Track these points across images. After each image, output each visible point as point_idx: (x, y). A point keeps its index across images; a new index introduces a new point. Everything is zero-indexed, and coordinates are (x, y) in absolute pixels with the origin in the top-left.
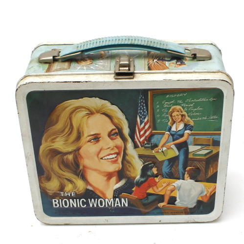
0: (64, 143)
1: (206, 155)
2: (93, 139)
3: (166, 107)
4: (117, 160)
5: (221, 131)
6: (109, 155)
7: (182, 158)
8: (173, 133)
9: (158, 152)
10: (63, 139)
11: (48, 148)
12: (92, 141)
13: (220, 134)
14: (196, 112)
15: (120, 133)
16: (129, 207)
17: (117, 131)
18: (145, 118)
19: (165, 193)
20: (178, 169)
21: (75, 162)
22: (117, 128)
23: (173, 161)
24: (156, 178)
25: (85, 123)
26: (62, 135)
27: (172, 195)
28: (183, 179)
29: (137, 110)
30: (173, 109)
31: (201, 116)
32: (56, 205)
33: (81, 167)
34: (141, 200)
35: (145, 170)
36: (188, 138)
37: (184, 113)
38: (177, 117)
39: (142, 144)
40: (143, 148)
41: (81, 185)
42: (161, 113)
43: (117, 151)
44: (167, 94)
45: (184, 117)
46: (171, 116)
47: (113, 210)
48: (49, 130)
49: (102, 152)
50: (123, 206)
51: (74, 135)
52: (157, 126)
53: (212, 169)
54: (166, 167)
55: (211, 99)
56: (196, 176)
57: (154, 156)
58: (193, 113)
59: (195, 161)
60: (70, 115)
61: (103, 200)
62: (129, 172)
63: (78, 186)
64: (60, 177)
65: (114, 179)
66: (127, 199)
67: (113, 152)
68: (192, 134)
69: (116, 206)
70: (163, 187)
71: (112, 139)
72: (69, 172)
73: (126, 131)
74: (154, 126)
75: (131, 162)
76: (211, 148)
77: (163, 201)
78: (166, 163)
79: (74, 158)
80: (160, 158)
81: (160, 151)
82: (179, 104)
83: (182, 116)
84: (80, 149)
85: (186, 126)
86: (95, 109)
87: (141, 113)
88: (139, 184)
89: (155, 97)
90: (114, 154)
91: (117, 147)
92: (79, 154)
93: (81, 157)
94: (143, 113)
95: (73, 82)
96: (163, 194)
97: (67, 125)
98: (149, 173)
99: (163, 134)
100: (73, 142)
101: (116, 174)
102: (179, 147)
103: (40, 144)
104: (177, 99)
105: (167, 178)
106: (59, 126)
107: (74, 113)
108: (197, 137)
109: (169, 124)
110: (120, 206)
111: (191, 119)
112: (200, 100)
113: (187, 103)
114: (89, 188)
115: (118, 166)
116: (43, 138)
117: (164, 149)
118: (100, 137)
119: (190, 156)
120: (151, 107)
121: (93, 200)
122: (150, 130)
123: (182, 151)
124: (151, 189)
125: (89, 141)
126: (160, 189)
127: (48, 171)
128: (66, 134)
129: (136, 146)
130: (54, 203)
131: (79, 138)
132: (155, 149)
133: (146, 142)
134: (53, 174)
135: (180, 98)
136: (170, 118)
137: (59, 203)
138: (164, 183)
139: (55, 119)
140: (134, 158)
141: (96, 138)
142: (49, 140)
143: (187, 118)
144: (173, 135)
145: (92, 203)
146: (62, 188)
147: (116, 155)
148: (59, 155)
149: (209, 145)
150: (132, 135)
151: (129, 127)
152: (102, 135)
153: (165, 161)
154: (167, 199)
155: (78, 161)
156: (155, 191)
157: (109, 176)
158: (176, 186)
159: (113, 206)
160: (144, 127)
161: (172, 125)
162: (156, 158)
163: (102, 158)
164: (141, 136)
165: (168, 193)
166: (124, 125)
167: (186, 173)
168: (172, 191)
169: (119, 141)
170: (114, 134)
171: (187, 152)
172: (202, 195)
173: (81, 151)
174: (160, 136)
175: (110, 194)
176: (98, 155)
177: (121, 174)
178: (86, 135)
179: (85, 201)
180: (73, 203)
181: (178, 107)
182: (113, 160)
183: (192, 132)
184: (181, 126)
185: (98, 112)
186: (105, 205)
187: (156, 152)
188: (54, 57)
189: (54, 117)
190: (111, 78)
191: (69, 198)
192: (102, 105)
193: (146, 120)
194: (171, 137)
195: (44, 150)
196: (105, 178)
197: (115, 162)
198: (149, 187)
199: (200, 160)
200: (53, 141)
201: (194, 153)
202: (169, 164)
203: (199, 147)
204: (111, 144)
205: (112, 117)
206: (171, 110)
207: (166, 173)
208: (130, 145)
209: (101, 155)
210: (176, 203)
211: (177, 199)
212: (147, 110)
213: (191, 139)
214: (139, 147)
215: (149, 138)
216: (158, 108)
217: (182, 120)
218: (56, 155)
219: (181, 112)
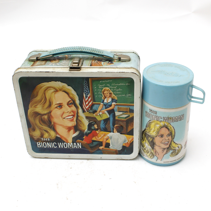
0: (41, 108)
1: (126, 118)
2: (58, 106)
3: (100, 88)
4: (73, 119)
5: (134, 103)
6: (68, 116)
7: (111, 119)
8: (105, 104)
9: (97, 115)
10: (41, 106)
11: (33, 111)
12: (58, 107)
13: (133, 106)
14: (118, 91)
15: (74, 103)
16: (82, 148)
17: (72, 102)
18: (88, 94)
19: (103, 140)
20: (110, 126)
21: (48, 120)
22: (72, 100)
23: (106, 121)
24: (97, 131)
25: (53, 96)
26: (41, 103)
27: (107, 142)
28: (113, 132)
29: (84, 90)
30: (105, 89)
31: (122, 94)
33: (52, 123)
34: (89, 144)
35: (90, 126)
36: (114, 107)
37: (111, 92)
38: (107, 94)
39: (88, 110)
40: (88, 112)
41: (53, 134)
42: (97, 92)
43: (73, 114)
44: (100, 80)
46: (104, 93)
47: (73, 150)
48: (32, 100)
49: (64, 114)
50: (78, 148)
51: (47, 104)
52: (96, 99)
53: (130, 126)
54: (102, 124)
55: (127, 84)
56: (121, 130)
57: (95, 117)
58: (117, 92)
59: (120, 121)
60: (44, 91)
61: (66, 144)
62: (81, 126)
63: (52, 135)
64: (40, 129)
65: (72, 131)
66: (80, 143)
67: (70, 115)
68: (117, 105)
69: (74, 147)
70: (101, 137)
71: (70, 107)
72: (45, 126)
73: (78, 102)
74: (94, 99)
75: (82, 121)
76: (129, 113)
77: (102, 146)
78: (102, 122)
79: (48, 118)
80: (99, 119)
81: (98, 114)
82: (108, 87)
83: (110, 93)
84: (51, 112)
85: (113, 100)
86: (58, 88)
88: (87, 134)
89: (93, 82)
91: (73, 111)
92: (51, 115)
93: (52, 117)
94: (87, 91)
95: (45, 72)
96: (102, 141)
97: (43, 98)
98: (93, 128)
99: (100, 104)
100: (47, 108)
101: (73, 128)
102: (110, 112)
103: (28, 109)
104: (106, 83)
105: (103, 131)
106: (38, 98)
107: (47, 91)
108: (120, 107)
109: (103, 98)
110: (77, 148)
111: (116, 96)
112: (120, 84)
113: (112, 86)
114: (58, 136)
115: (74, 123)
116: (30, 105)
117: (101, 113)
118: (62, 106)
119: (117, 118)
120: (91, 88)
121: (60, 143)
122: (92, 102)
123: (111, 115)
124: (94, 137)
125: (56, 108)
126: (100, 138)
127: (34, 125)
128: (43, 103)
129: (84, 111)
130: (38, 145)
131: (50, 105)
132: (95, 113)
133: (89, 109)
134: (36, 127)
135: (108, 83)
136: (103, 95)
137: (41, 144)
138: (102, 134)
139: (36, 94)
140: (83, 119)
141: (60, 106)
142: (33, 106)
143: (113, 95)
144: (105, 105)
145: (60, 145)
146: (42, 136)
147: (72, 117)
148: (39, 116)
149: (127, 112)
150: (81, 104)
151: (79, 100)
152: (63, 104)
153: (102, 121)
154: (104, 144)
155: (51, 120)
156: (97, 139)
157: (69, 129)
158: (109, 136)
159: (72, 147)
160: (88, 100)
161: (105, 99)
162: (96, 119)
163: (64, 118)
164: (86, 106)
165: (105, 140)
166: (76, 98)
167: (115, 128)
168: (107, 139)
169: (73, 108)
170: (70, 104)
171: (114, 116)
172: (125, 143)
173: (52, 114)
174: (98, 105)
175: (70, 140)
176: (62, 116)
177: (76, 128)
178: (54, 104)
179: (56, 144)
180: (49, 145)
181: (107, 88)
182: (71, 119)
183: (117, 103)
184: (110, 100)
185: (60, 90)
186: (68, 147)
187: (96, 115)
188: (37, 58)
189: (35, 92)
190: (67, 70)
191: (46, 142)
192: (63, 86)
193: (89, 96)
194: (104, 106)
195: (30, 113)
196: (67, 130)
197: (72, 120)
198: (93, 136)
199: (122, 121)
200: (35, 107)
201: (119, 116)
202: (104, 123)
203: (121, 113)
204: (69, 109)
205: (69, 93)
206: (103, 90)
207: (102, 128)
208: (80, 110)
209: (64, 116)
210: (110, 147)
211: (111, 144)
212: (89, 90)
213: (116, 108)
214: (86, 112)
215: (91, 106)
216: (95, 89)
217: (110, 96)
218: (37, 116)
219: (109, 91)
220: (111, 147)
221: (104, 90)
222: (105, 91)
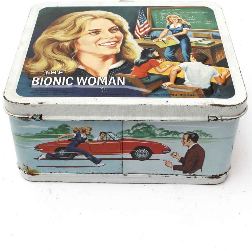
0: (64, 34)
1: (208, 44)
2: (93, 32)
3: (163, 16)
4: (115, 46)
6: (107, 43)
7: (184, 46)
8: (172, 29)
9: (158, 41)
11: (46, 38)
12: (93, 33)
13: (218, 32)
14: (191, 18)
15: (121, 29)
17: (118, 28)
18: (144, 21)
19: (170, 73)
20: (182, 54)
21: (71, 47)
23: (175, 48)
24: (157, 60)
25: (88, 23)
26: (64, 30)
29: (137, 17)
31: (197, 21)
32: (35, 83)
33: (76, 51)
34: (142, 78)
37: (180, 18)
38: (173, 20)
39: (142, 36)
40: (143, 39)
41: (71, 65)
42: (159, 19)
43: (116, 40)
44: (163, 9)
45: (180, 20)
46: (168, 19)
48: (52, 27)
49: (100, 40)
50: (118, 84)
51: (76, 29)
53: (219, 55)
54: (168, 52)
55: (203, 13)
57: (155, 44)
58: (189, 19)
59: (199, 48)
60: (75, 19)
61: (95, 79)
63: (68, 66)
64: (50, 59)
65: (110, 60)
66: (124, 78)
67: (112, 41)
70: (166, 68)
71: (112, 32)
72: (61, 55)
73: (126, 27)
75: (131, 48)
76: (212, 40)
79: (70, 45)
80: (161, 45)
81: (160, 40)
83: (179, 20)
84: (79, 38)
85: (183, 25)
86: (99, 16)
87: (140, 19)
88: (138, 64)
89: (153, 11)
90: (113, 42)
91: (116, 37)
92: (77, 42)
93: (78, 44)
94: (142, 19)
97: (70, 25)
98: (150, 56)
99: (163, 30)
100: (73, 34)
101: (114, 56)
102: (180, 38)
105: (170, 61)
106: (63, 25)
107: (79, 18)
108: (195, 32)
109: (167, 24)
110: (115, 84)
112: (193, 13)
113: (181, 14)
114: (81, 67)
115: (117, 50)
116: (45, 32)
117: (164, 39)
118: (101, 31)
120: (149, 15)
121: (82, 78)
122: (149, 28)
124: (153, 69)
125: (89, 34)
126: (163, 69)
127: (39, 54)
128: (68, 29)
129: (135, 38)
131: (79, 32)
133: (145, 35)
134: (43, 56)
135: (175, 11)
136: (167, 21)
137: (40, 81)
138: (167, 65)
140: (133, 45)
141: (97, 32)
142: (49, 33)
143: (183, 21)
144: (172, 31)
145: (81, 82)
146: (49, 67)
147: (115, 43)
148: (55, 43)
149: (210, 38)
150: (132, 30)
152: (102, 30)
153: (167, 48)
154: (172, 79)
155: (74, 47)
157: (106, 58)
158: (182, 67)
160: (143, 26)
161: (170, 25)
162: (157, 46)
163: (100, 45)
164: (140, 32)
165: (174, 73)
166: (124, 24)
167: (191, 56)
168: (178, 72)
170: (114, 30)
172: (215, 76)
174: (160, 31)
175: (104, 73)
176: (96, 43)
178: (87, 29)
179: (72, 79)
181: (174, 15)
182: (111, 46)
183: (190, 29)
184: (179, 25)
185: (101, 17)
186: (96, 84)
187: (156, 41)
192: (106, 14)
193: (145, 22)
195: (41, 40)
196: (101, 59)
197: (113, 47)
198: (151, 67)
199: (204, 48)
200: (53, 34)
201: (196, 43)
202: (171, 50)
203: (201, 39)
204: (111, 35)
205: (114, 20)
206: (167, 17)
207: (168, 57)
208: (130, 36)
209: (99, 43)
211: (186, 79)
212: (147, 17)
214: (138, 38)
215: (148, 33)
216: (156, 16)
217: (179, 22)
218: (52, 43)
219: (178, 18)
220: (187, 83)
221: (169, 16)
222: (171, 17)
